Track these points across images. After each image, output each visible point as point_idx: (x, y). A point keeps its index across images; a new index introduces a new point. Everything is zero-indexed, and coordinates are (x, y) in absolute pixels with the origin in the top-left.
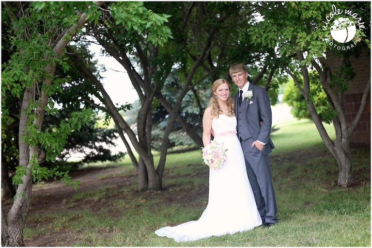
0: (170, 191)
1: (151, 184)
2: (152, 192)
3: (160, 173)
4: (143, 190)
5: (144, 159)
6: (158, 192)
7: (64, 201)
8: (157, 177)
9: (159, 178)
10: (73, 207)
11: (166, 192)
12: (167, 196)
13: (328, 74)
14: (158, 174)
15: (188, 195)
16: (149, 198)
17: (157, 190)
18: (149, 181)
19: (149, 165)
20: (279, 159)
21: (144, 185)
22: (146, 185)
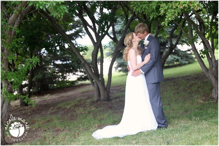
0: (112, 102)
1: (102, 97)
2: (102, 102)
3: (108, 90)
4: (97, 101)
5: (97, 82)
6: (106, 102)
7: (52, 108)
8: (106, 93)
9: (107, 93)
10: (53, 113)
11: (110, 102)
12: (109, 105)
13: (202, 26)
14: (106, 91)
15: (122, 104)
16: (98, 107)
17: (106, 101)
18: (101, 96)
19: (100, 85)
20: (189, 78)
21: (98, 98)
22: (99, 98)
